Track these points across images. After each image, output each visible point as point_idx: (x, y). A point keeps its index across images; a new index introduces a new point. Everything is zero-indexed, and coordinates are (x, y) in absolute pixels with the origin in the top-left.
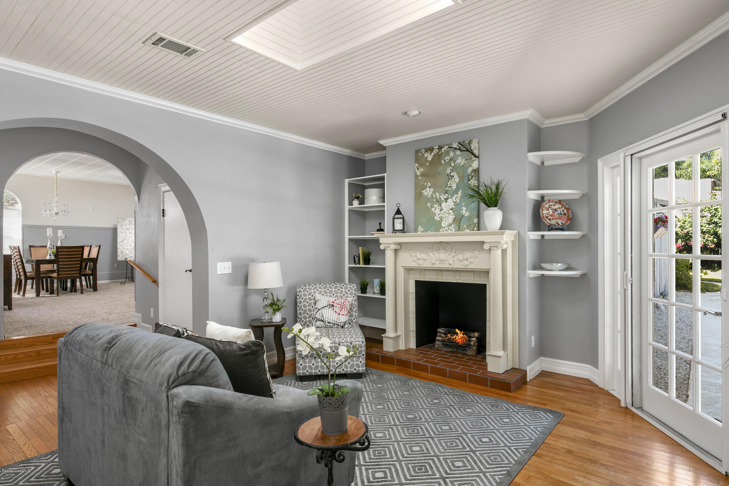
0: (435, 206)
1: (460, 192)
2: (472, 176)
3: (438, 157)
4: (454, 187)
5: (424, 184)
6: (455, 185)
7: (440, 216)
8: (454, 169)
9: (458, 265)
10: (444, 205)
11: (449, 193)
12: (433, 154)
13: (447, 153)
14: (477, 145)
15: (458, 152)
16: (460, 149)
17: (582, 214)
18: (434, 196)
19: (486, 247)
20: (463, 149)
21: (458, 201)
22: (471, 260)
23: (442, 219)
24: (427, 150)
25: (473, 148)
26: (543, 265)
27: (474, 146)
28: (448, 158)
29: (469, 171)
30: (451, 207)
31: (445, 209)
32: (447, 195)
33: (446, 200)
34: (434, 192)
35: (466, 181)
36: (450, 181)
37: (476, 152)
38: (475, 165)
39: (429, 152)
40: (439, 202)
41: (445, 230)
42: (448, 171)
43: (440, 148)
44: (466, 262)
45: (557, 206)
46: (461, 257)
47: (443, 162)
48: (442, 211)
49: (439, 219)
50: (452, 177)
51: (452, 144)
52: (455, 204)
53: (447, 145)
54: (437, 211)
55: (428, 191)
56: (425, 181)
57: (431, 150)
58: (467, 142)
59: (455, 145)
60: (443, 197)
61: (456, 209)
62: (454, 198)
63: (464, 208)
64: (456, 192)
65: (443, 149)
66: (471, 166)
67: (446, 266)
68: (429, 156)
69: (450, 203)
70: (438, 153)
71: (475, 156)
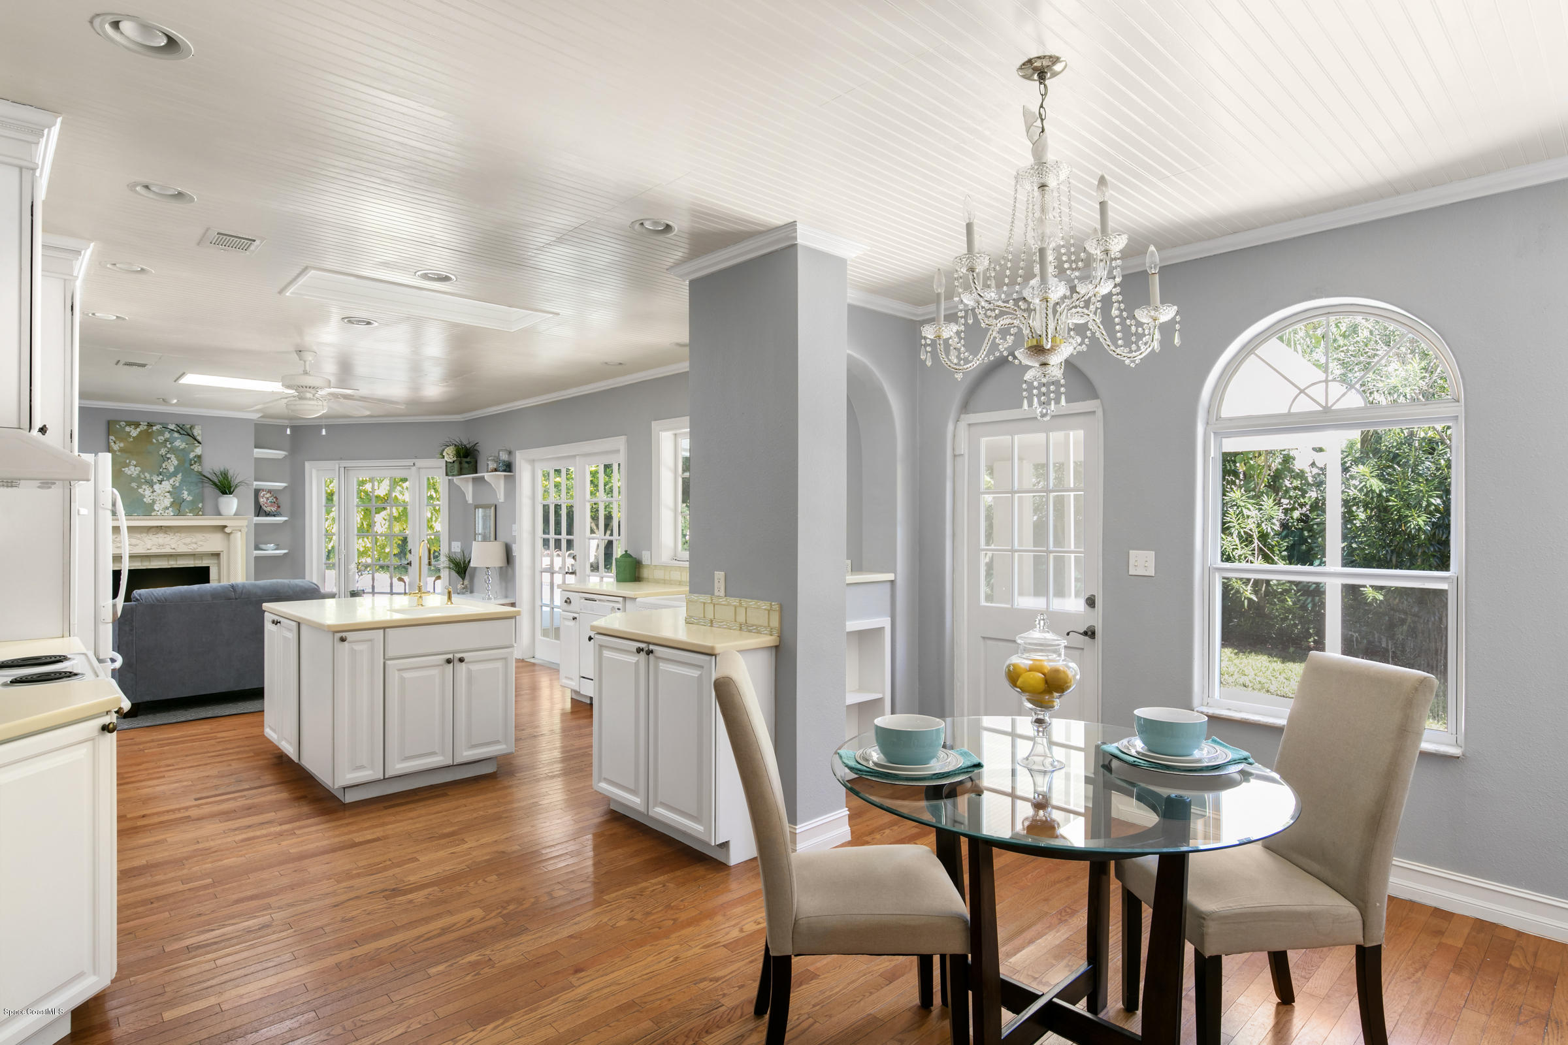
0: (144, 487)
1: (179, 476)
2: (195, 462)
3: (147, 435)
4: (172, 469)
5: (125, 462)
6: (173, 468)
7: (152, 498)
8: (173, 450)
9: (182, 549)
10: (156, 487)
11: (165, 476)
12: (138, 430)
13: (161, 433)
14: (200, 432)
15: (176, 435)
16: (178, 432)
17: (285, 501)
18: (143, 476)
19: (227, 530)
20: (182, 432)
21: (177, 485)
22: (201, 543)
23: (154, 502)
24: (129, 424)
25: (196, 434)
26: (263, 546)
27: (197, 432)
28: (161, 438)
29: (192, 455)
30: (167, 490)
31: (158, 491)
32: (161, 477)
33: (160, 482)
34: (142, 471)
35: (187, 465)
36: (166, 463)
37: (199, 438)
38: (198, 451)
39: (133, 427)
40: (151, 484)
41: (159, 513)
42: (163, 451)
43: (150, 425)
44: (195, 546)
45: (268, 495)
46: (188, 540)
47: (154, 441)
48: (155, 494)
49: (151, 501)
50: (169, 458)
51: (168, 424)
52: (173, 486)
53: (160, 424)
54: (148, 493)
55: (133, 470)
56: (128, 458)
57: (137, 425)
58: (189, 426)
59: (172, 427)
60: (155, 479)
61: (175, 493)
62: (171, 481)
63: (186, 493)
64: (174, 474)
65: (154, 428)
66: (193, 451)
67: (167, 550)
68: (133, 431)
69: (167, 486)
70: (147, 430)
71: (199, 443)
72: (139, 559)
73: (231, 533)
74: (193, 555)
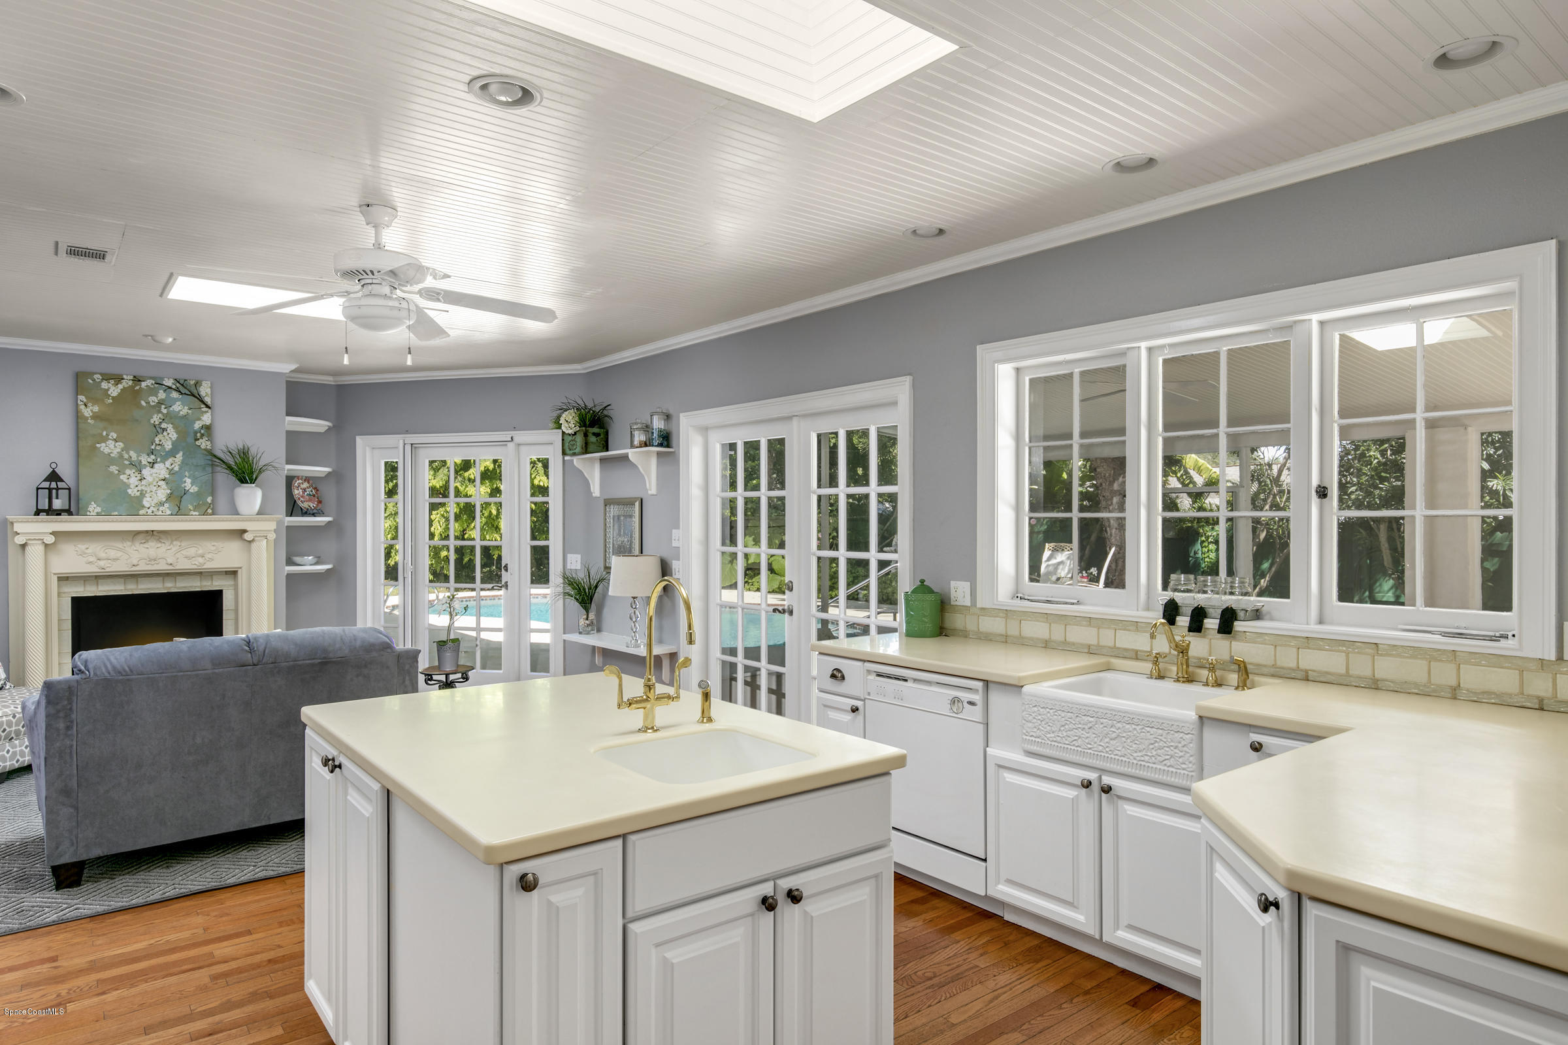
0: (128, 472)
1: (180, 456)
2: (202, 435)
3: (133, 395)
4: (168, 446)
5: (101, 434)
6: (170, 443)
7: (139, 488)
8: (170, 417)
9: (183, 565)
10: (146, 472)
11: (158, 455)
12: (120, 386)
13: (152, 391)
14: (209, 391)
15: (175, 395)
16: (178, 390)
17: (329, 493)
18: (126, 456)
19: (247, 536)
20: (181, 389)
21: (177, 469)
22: (210, 556)
23: (143, 494)
24: (107, 377)
25: (203, 393)
26: (297, 559)
27: (205, 390)
28: (153, 400)
29: (197, 425)
30: (162, 477)
31: (149, 479)
32: (153, 457)
33: (152, 465)
34: (126, 449)
35: (190, 440)
36: (160, 436)
37: (208, 400)
38: (206, 419)
39: (112, 382)
40: (138, 467)
41: (150, 511)
42: (156, 419)
43: (137, 380)
44: (201, 560)
45: (305, 485)
46: (192, 551)
47: (143, 403)
48: (144, 482)
49: (138, 494)
50: (164, 430)
51: (162, 379)
52: (171, 472)
53: (151, 378)
54: (133, 481)
55: (112, 446)
56: (105, 429)
57: (118, 379)
58: (192, 382)
59: (169, 382)
60: (145, 460)
61: (173, 480)
62: (168, 463)
63: (188, 481)
64: (172, 453)
65: (144, 384)
66: (200, 419)
67: (162, 567)
68: (112, 388)
69: (161, 470)
70: (132, 387)
71: (208, 406)
72: (122, 580)
73: (253, 540)
74: (200, 574)
